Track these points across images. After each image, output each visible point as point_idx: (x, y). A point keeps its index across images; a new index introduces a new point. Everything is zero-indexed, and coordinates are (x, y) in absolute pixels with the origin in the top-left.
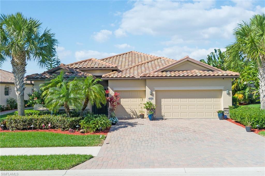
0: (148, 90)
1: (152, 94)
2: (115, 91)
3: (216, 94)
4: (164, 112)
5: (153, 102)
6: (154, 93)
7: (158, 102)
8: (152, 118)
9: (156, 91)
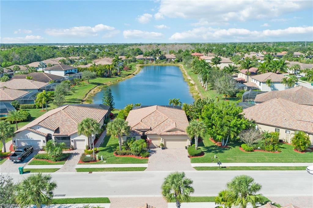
0: (161, 139)
1: (163, 140)
2: (150, 138)
3: (185, 140)
4: (167, 146)
5: (163, 143)
6: (164, 140)
7: (165, 143)
8: (163, 149)
9: (164, 139)
